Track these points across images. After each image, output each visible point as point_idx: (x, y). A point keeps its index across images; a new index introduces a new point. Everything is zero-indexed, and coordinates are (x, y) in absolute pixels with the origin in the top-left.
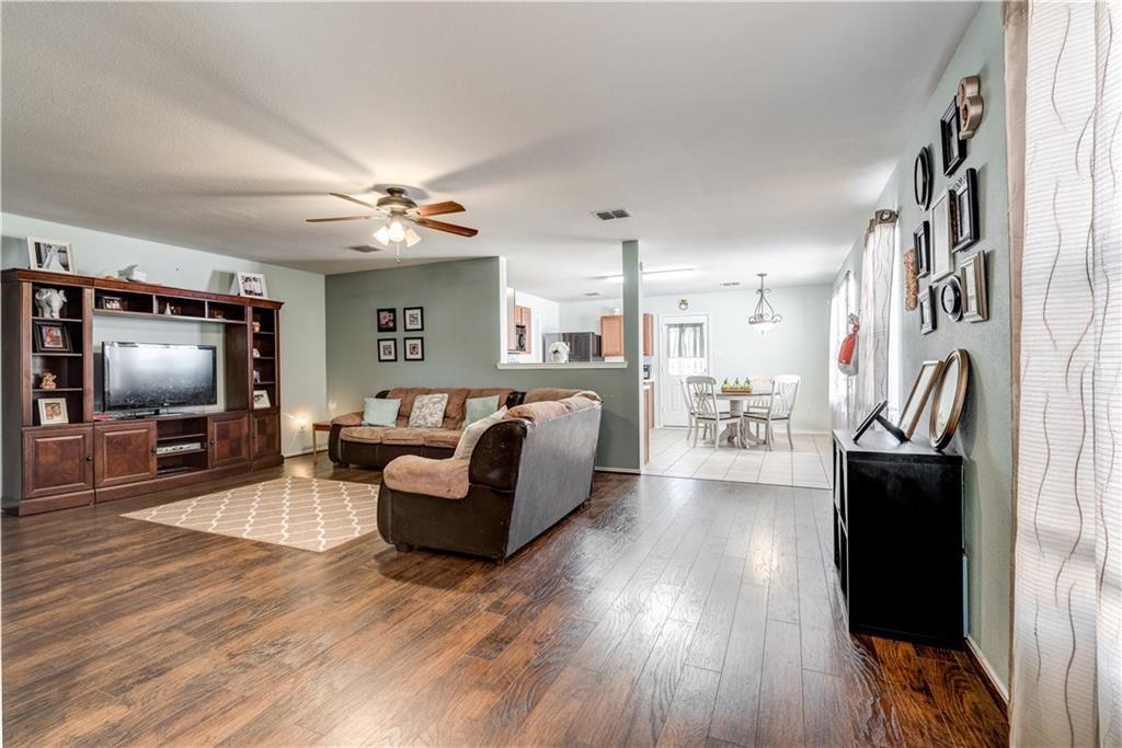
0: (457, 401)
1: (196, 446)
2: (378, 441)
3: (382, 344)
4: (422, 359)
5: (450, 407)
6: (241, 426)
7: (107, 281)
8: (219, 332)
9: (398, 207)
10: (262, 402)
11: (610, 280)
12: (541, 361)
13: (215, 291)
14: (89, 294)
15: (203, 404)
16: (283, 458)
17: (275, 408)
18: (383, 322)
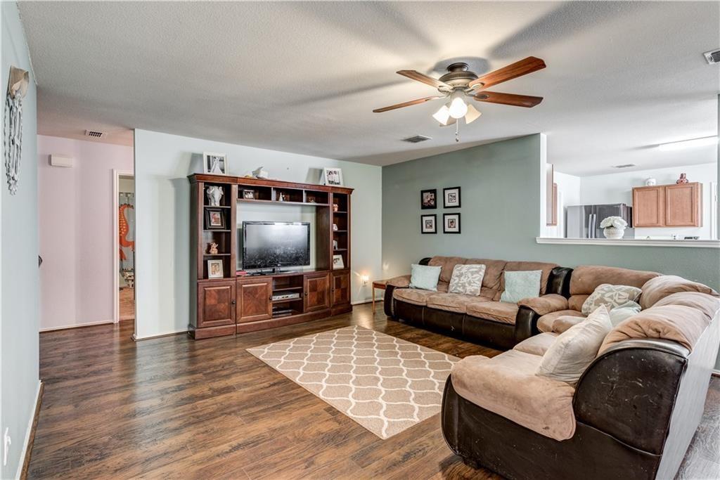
0: (494, 272)
1: (296, 296)
2: (425, 304)
3: (425, 219)
4: (459, 232)
5: (488, 277)
6: (324, 283)
7: (246, 179)
8: (312, 212)
9: (459, 82)
10: (338, 264)
11: (660, 148)
12: (562, 236)
13: (310, 182)
14: (235, 188)
15: (301, 265)
16: (352, 306)
17: (347, 270)
18: (426, 201)
